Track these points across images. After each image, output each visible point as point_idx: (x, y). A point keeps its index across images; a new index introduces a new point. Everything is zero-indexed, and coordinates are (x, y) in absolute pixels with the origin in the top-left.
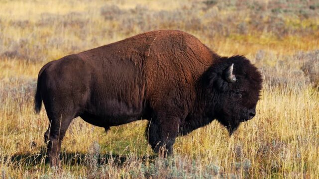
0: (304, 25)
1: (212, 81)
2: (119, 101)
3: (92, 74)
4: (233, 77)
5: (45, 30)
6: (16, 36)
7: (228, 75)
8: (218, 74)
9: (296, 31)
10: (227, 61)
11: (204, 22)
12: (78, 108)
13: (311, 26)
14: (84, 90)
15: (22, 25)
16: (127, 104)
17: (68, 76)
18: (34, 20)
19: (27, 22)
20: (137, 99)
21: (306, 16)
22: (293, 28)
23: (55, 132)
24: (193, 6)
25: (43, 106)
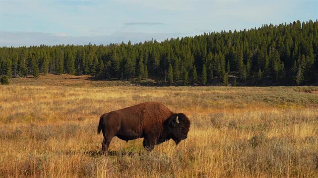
0: (214, 103)
1: (169, 123)
2: (132, 130)
3: (122, 119)
4: (178, 122)
5: (110, 104)
6: (97, 106)
7: (176, 120)
8: (172, 120)
9: (211, 106)
10: (176, 115)
11: (174, 102)
12: (116, 132)
13: (217, 104)
14: (118, 125)
15: (100, 101)
16: (135, 131)
17: (112, 119)
18: (105, 100)
19: (102, 100)
20: (139, 129)
21: (215, 100)
22: (210, 105)
23: (106, 142)
24: (170, 96)
25: (101, 132)
